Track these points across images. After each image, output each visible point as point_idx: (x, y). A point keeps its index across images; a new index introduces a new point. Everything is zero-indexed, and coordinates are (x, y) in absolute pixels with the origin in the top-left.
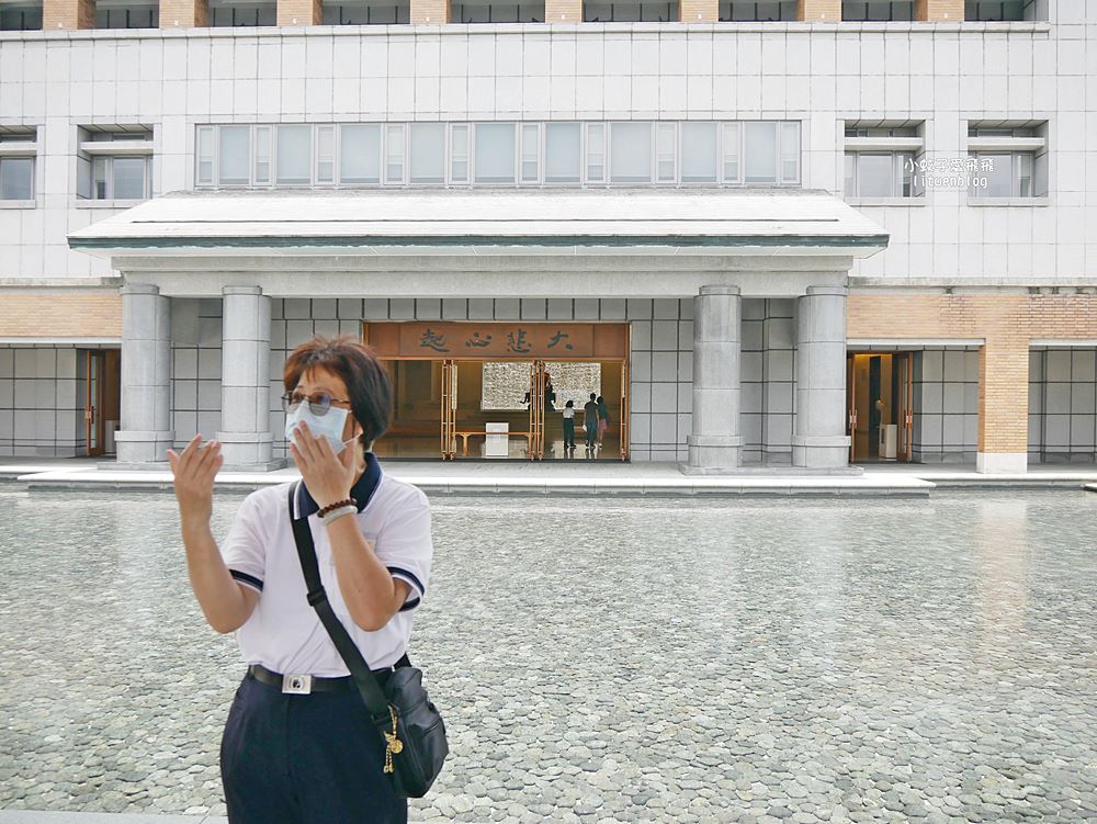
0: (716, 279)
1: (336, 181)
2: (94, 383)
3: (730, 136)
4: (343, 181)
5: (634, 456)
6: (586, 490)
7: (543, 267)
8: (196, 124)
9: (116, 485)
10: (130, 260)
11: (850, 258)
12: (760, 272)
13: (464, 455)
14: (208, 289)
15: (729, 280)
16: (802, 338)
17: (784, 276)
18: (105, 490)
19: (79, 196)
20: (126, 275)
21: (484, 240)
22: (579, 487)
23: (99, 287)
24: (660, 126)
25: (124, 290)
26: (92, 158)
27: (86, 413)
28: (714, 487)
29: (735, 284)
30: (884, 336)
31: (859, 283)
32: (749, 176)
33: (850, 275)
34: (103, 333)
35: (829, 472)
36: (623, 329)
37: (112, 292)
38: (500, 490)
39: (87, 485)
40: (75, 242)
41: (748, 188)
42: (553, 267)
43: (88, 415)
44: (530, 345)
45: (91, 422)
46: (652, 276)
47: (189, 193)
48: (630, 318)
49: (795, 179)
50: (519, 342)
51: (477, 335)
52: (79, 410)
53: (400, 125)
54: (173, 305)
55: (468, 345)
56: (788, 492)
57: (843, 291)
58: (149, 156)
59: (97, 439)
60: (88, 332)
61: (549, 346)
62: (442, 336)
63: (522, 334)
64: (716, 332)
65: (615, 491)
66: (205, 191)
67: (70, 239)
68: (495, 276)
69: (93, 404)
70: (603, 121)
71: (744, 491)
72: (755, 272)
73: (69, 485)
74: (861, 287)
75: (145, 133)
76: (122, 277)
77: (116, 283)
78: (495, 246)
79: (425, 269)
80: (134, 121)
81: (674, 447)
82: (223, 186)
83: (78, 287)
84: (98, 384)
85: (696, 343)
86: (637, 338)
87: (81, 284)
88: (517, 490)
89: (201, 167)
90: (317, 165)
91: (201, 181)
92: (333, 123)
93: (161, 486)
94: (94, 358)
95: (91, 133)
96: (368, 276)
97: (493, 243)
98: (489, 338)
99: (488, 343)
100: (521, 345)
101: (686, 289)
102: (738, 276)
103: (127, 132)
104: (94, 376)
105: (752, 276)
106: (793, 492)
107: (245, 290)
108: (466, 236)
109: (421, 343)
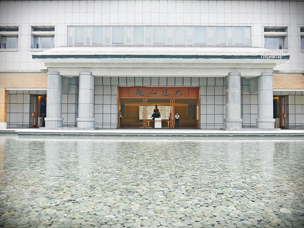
0: (233, 71)
1: (111, 43)
2: (35, 105)
3: (230, 31)
4: (113, 43)
5: (201, 127)
6: (198, 135)
7: (181, 66)
8: (68, 26)
9: (47, 134)
10: (51, 64)
11: (275, 64)
12: (247, 69)
13: (149, 127)
14: (75, 73)
15: (237, 70)
16: (260, 89)
17: (254, 70)
18: (43, 135)
19: (31, 47)
20: (49, 69)
21: (165, 56)
22: (196, 133)
23: (40, 72)
24: (209, 28)
25: (48, 73)
26: (35, 37)
27: (33, 114)
28: (239, 134)
29: (239, 72)
30: (284, 88)
31: (277, 72)
32: (235, 43)
33: (274, 70)
34: (41, 87)
35: (270, 129)
36: (197, 89)
37: (44, 74)
38: (171, 135)
39: (38, 134)
40: (34, 57)
41: (236, 46)
42: (183, 66)
43: (33, 115)
44: (169, 94)
45: (34, 117)
46: (214, 70)
47: (66, 47)
48: (200, 86)
49: (249, 44)
50: (166, 93)
51: (153, 91)
52: (30, 113)
53: (130, 27)
54: (63, 78)
55: (150, 94)
56: (262, 135)
57: (272, 74)
58: (53, 36)
59: (35, 122)
60: (37, 86)
61: (175, 94)
62: (142, 91)
63: (166, 90)
64: (234, 87)
65: (207, 135)
66: (70, 46)
67: (33, 56)
68: (165, 69)
69: (35, 111)
70: (192, 26)
71: (248, 135)
72: (245, 68)
73: (32, 133)
74: (277, 73)
75: (52, 29)
76: (48, 69)
77: (45, 71)
78: (168, 58)
79: (144, 66)
80: (49, 25)
81: (214, 125)
82: (76, 45)
83: (33, 72)
84: (36, 105)
85: (227, 90)
86: (202, 92)
87: (34, 71)
88: (177, 135)
89: (69, 39)
90: (105, 39)
91: (69, 43)
92: (110, 26)
93: (62, 134)
94: (35, 97)
95: (35, 29)
96: (125, 69)
97: (168, 57)
98: (157, 91)
99: (156, 93)
100: (166, 94)
101: (224, 74)
102: (240, 70)
103: (46, 29)
104: (35, 103)
105: (244, 70)
106: (263, 135)
107: (87, 73)
108: (159, 55)
109: (136, 93)
